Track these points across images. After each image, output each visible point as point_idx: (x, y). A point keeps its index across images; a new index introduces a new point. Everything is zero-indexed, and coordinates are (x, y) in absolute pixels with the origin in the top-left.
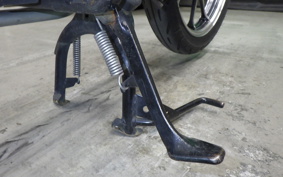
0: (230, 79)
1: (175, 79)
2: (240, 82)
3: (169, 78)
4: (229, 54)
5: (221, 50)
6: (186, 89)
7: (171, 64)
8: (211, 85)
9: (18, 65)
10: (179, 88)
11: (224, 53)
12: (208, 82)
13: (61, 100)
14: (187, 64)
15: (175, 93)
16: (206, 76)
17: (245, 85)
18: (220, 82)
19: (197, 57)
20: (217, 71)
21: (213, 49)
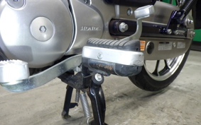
0: (179, 114)
1: (141, 108)
2: (186, 118)
3: (137, 107)
4: (185, 92)
5: (181, 88)
6: (145, 118)
7: (142, 96)
8: (164, 117)
9: (49, 86)
10: (141, 117)
11: (182, 91)
12: (162, 114)
13: (66, 115)
14: (153, 97)
15: (136, 120)
16: (162, 109)
17: (189, 121)
18: (171, 116)
19: (161, 93)
20: (172, 107)
21: (175, 87)
